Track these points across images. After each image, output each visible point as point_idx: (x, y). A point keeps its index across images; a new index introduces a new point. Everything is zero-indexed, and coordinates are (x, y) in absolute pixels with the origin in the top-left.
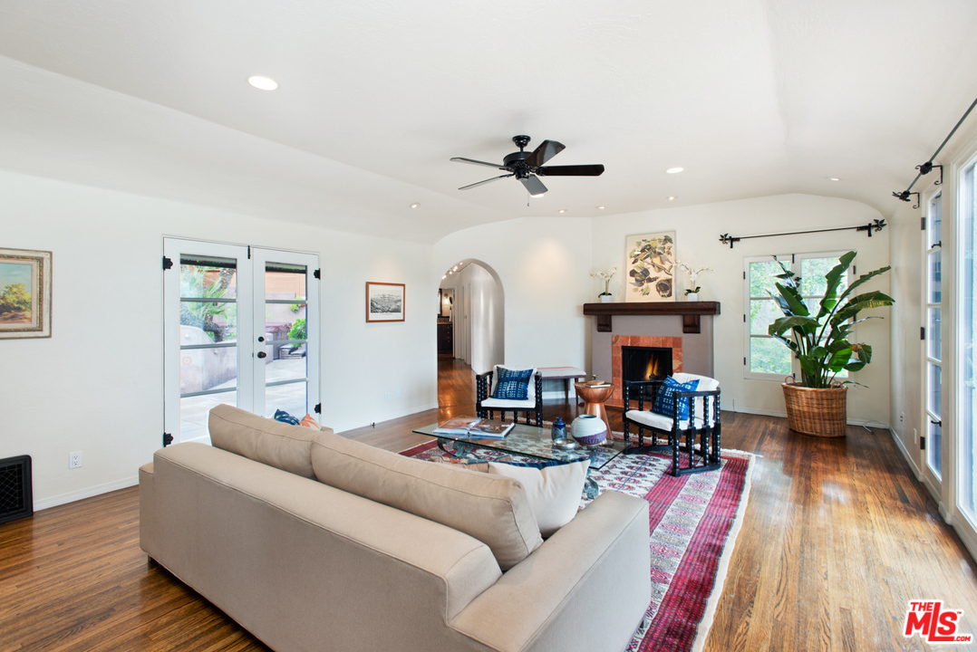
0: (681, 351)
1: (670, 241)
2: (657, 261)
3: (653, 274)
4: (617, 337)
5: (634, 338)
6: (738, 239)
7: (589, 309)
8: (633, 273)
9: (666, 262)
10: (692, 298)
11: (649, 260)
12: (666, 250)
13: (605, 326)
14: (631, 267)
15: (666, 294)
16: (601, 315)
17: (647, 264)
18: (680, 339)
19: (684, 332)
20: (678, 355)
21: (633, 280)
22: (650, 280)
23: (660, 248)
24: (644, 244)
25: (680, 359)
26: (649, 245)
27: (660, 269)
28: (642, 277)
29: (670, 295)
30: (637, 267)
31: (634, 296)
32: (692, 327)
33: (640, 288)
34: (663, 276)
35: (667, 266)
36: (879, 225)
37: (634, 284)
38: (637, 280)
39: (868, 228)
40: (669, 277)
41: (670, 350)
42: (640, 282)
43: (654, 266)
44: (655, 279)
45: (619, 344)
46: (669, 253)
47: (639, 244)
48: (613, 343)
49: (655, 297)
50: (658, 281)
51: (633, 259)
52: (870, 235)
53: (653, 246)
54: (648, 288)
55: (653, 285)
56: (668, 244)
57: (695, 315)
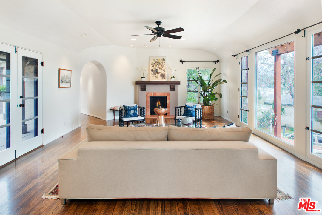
0: (169, 97)
1: (165, 60)
2: (160, 66)
3: (159, 71)
4: (148, 93)
5: (154, 93)
6: (185, 62)
7: (137, 83)
8: (152, 70)
9: (164, 67)
10: (173, 80)
11: (158, 66)
12: (163, 63)
13: (143, 89)
14: (151, 68)
15: (164, 78)
16: (142, 85)
17: (157, 67)
18: (169, 93)
19: (171, 91)
20: (168, 98)
21: (152, 73)
22: (158, 73)
23: (161, 62)
24: (156, 60)
25: (169, 100)
26: (158, 61)
27: (161, 69)
28: (156, 72)
29: (165, 78)
30: (154, 67)
31: (153, 78)
32: (173, 89)
33: (155, 76)
34: (162, 72)
35: (164, 68)
36: (218, 61)
37: (153, 74)
38: (154, 73)
39: (215, 62)
40: (165, 72)
41: (166, 97)
42: (155, 74)
43: (159, 68)
44: (160, 73)
45: (149, 95)
46: (164, 64)
47: (154, 60)
48: (146, 95)
49: (160, 79)
50: (161, 73)
51: (152, 65)
52: (216, 64)
53: (159, 61)
54: (157, 76)
55: (159, 75)
56: (164, 61)
57: (173, 85)
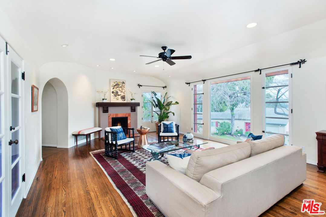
0: (130, 117)
1: (124, 83)
2: (120, 89)
3: (119, 93)
4: (110, 115)
5: (116, 114)
6: (141, 86)
7: (98, 105)
8: (113, 92)
9: (123, 90)
10: (133, 101)
11: (118, 88)
12: (123, 86)
13: (105, 111)
14: (112, 90)
15: (124, 100)
16: (103, 107)
17: (117, 90)
18: (130, 114)
19: (131, 112)
20: (129, 119)
21: (113, 95)
22: (119, 95)
23: (121, 85)
24: (116, 83)
25: (130, 120)
26: (118, 84)
27: (122, 92)
28: (116, 94)
29: (125, 100)
30: (114, 90)
31: (114, 100)
32: (133, 110)
33: (116, 98)
34: (122, 94)
35: (124, 91)
36: (166, 87)
37: (113, 96)
38: (114, 95)
39: (164, 87)
40: (125, 95)
41: (127, 117)
42: (115, 96)
43: (120, 90)
44: (120, 95)
45: (111, 117)
46: (124, 87)
47: (115, 83)
48: (109, 117)
49: (120, 101)
50: (121, 95)
51: (113, 88)
52: (164, 89)
53: (119, 84)
54: (118, 98)
55: (119, 97)
56: (124, 84)
57: (133, 107)
